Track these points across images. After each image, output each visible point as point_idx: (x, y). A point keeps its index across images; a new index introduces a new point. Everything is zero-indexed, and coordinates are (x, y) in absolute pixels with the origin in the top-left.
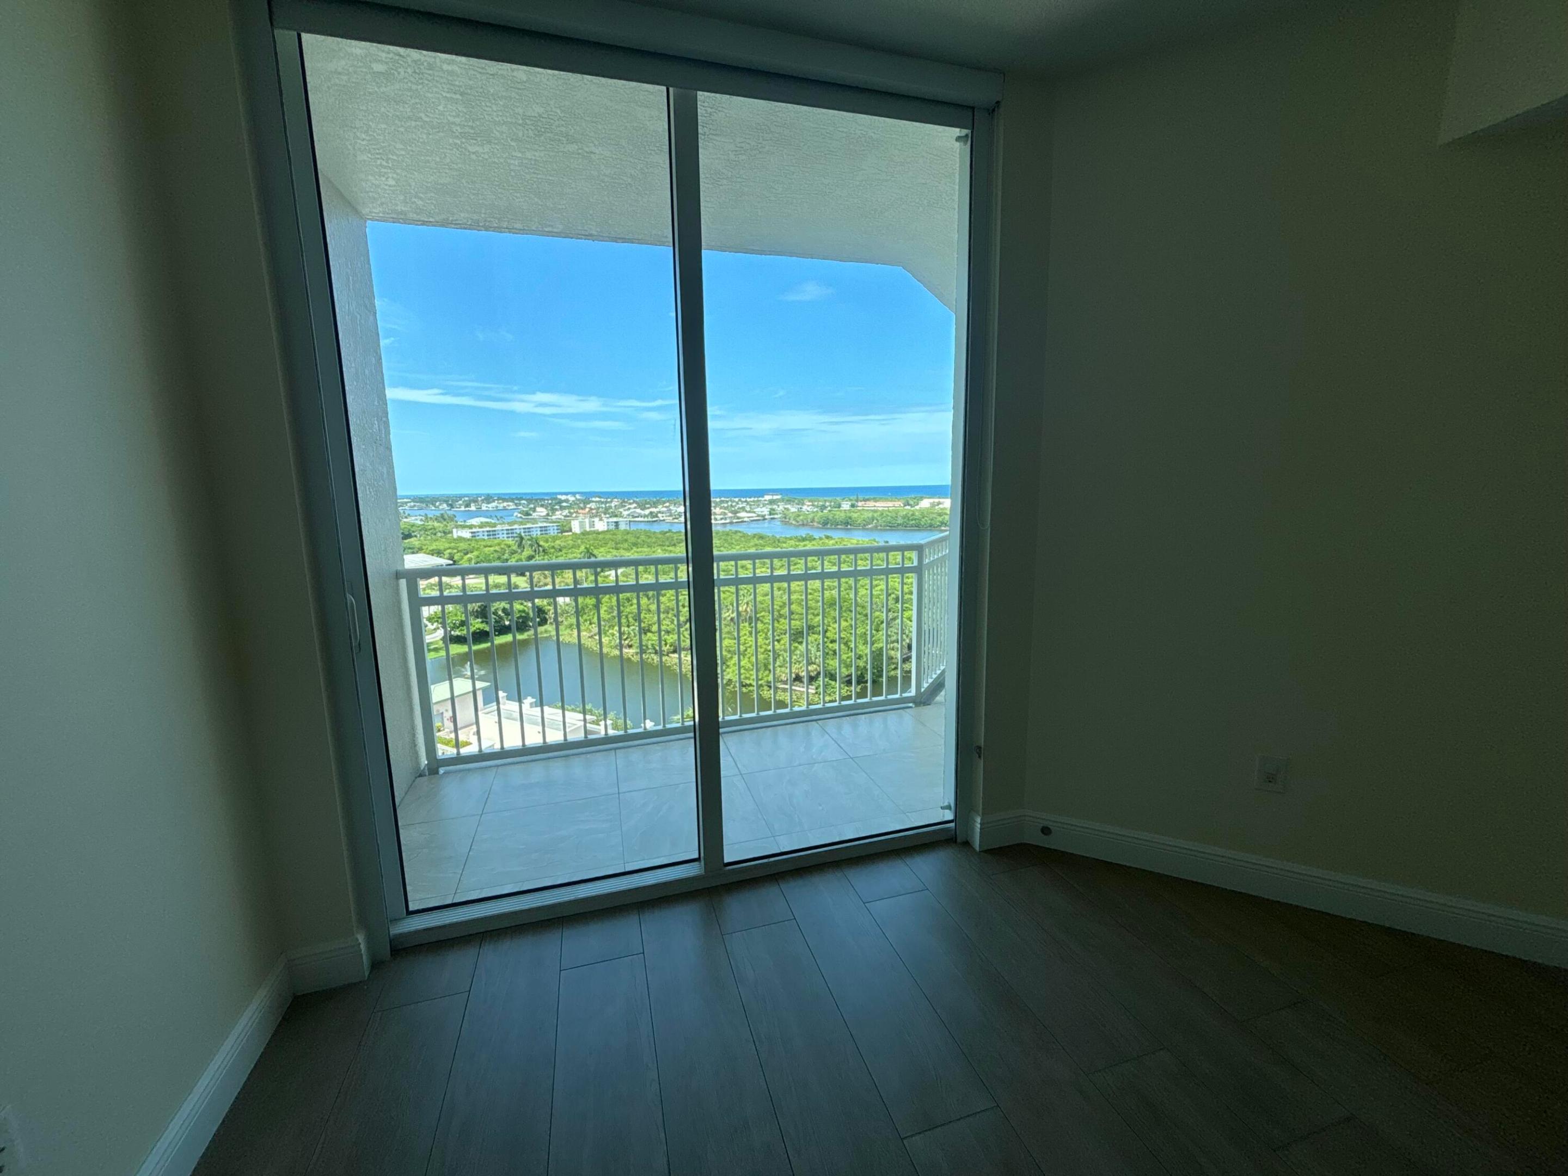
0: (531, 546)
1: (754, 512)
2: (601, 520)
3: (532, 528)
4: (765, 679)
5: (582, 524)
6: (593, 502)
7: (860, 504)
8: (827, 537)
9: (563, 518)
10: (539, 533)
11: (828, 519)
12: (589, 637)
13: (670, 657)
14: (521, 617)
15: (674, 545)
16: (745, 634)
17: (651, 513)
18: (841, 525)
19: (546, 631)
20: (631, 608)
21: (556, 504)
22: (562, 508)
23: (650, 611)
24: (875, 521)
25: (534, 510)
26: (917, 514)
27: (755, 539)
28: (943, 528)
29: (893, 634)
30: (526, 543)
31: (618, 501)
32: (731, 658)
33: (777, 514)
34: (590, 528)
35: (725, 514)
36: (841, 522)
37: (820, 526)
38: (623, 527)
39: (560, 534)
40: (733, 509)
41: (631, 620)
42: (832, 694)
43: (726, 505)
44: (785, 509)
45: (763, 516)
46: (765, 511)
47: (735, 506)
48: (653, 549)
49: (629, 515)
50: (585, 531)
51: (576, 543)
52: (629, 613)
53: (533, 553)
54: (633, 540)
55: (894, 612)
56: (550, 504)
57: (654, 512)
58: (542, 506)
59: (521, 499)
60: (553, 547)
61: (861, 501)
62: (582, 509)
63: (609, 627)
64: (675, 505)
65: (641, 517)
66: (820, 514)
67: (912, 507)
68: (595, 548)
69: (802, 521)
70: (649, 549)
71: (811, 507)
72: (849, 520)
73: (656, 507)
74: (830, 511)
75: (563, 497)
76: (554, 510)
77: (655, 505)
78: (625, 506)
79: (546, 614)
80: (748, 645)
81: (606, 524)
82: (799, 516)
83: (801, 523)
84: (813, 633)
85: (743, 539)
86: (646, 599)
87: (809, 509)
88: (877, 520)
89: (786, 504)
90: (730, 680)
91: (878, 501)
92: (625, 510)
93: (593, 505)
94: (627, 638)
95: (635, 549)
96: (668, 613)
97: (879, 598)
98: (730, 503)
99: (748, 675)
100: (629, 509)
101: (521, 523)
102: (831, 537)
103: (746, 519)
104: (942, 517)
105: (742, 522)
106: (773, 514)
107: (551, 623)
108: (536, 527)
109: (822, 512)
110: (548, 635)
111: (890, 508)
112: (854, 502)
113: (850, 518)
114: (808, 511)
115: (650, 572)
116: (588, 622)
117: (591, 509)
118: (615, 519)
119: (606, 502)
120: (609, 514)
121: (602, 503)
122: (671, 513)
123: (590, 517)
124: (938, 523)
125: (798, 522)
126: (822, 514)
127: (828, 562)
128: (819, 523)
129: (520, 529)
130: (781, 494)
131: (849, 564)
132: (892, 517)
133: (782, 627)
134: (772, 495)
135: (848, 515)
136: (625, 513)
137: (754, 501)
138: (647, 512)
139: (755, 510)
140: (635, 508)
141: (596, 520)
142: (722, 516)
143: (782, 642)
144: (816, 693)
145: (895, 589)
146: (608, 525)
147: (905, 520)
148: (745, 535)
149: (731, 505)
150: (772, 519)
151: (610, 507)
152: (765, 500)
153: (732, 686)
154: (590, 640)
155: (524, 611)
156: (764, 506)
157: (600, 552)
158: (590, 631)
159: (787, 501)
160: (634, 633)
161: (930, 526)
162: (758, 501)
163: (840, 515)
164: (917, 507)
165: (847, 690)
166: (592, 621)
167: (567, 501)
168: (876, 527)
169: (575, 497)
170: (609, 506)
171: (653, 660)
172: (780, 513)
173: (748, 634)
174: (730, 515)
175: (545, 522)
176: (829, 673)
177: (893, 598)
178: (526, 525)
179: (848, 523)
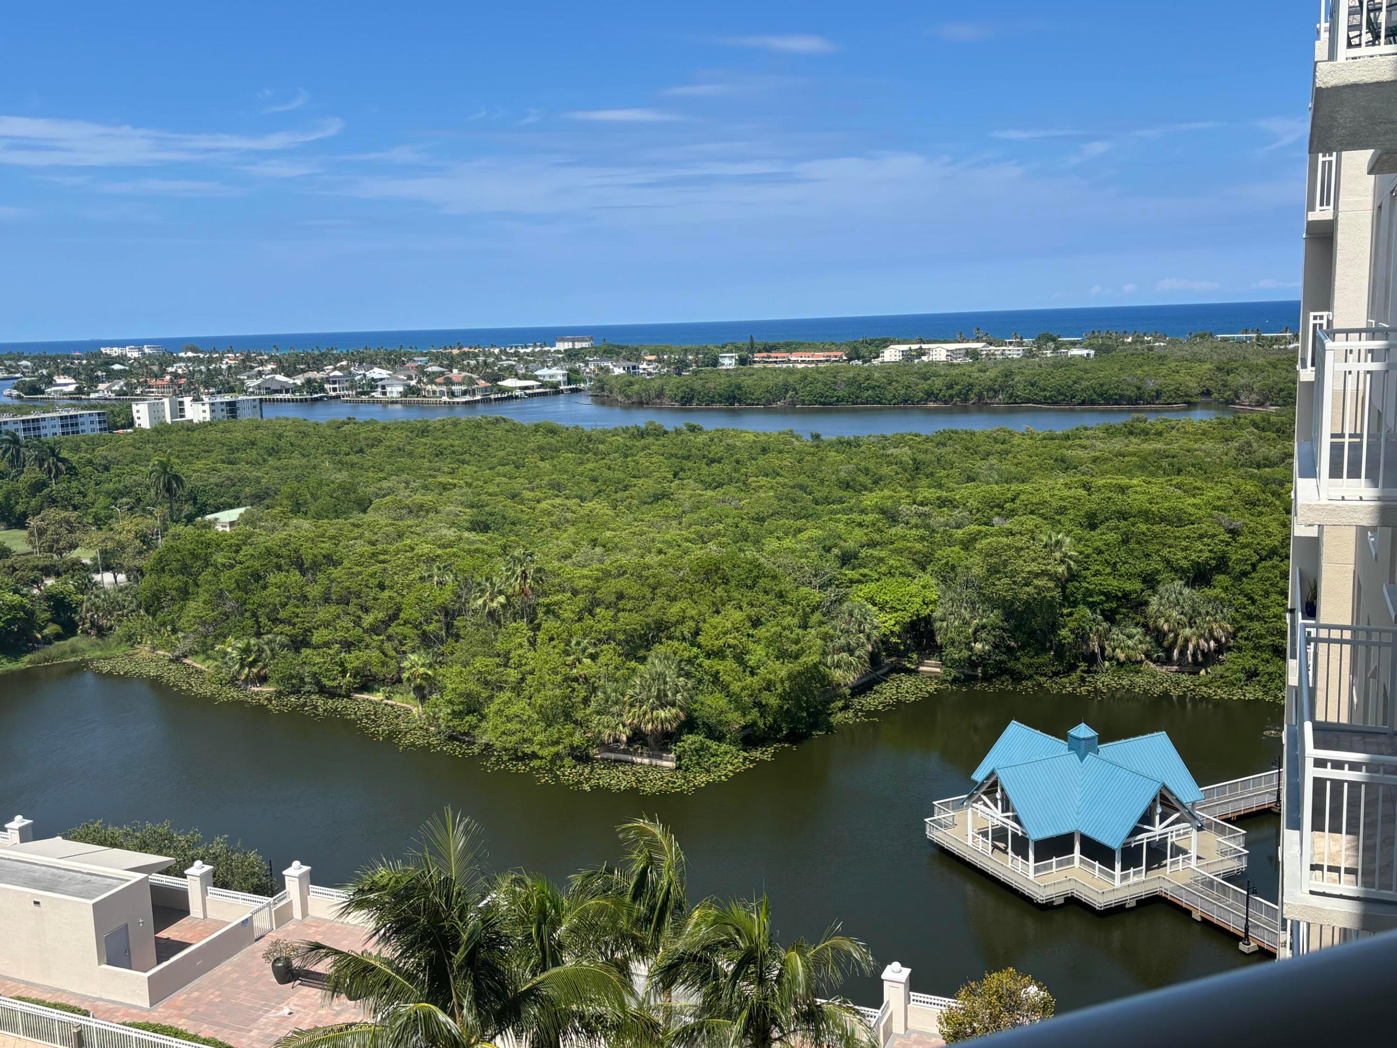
0: (41, 461)
1: (535, 378)
2: (197, 399)
3: (44, 419)
4: (567, 741)
5: (155, 411)
6: (181, 359)
7: (758, 357)
8: (692, 429)
9: (113, 396)
10: (59, 431)
11: (692, 390)
12: (171, 661)
13: (356, 700)
14: (14, 620)
15: (361, 451)
16: (521, 646)
17: (309, 381)
18: (721, 402)
19: (74, 651)
20: (264, 593)
21: (98, 367)
22: (112, 376)
23: (305, 597)
24: (790, 393)
25: (50, 383)
26: (876, 375)
27: (539, 436)
28: (931, 405)
29: (838, 633)
30: (30, 454)
31: (235, 358)
32: (491, 697)
33: (585, 381)
34: (172, 418)
35: (472, 381)
36: (720, 396)
37: (677, 405)
38: (245, 415)
39: (106, 434)
40: (489, 371)
41: (263, 620)
42: (713, 769)
43: (473, 362)
44: (601, 368)
45: (555, 386)
46: (557, 374)
47: (494, 364)
48: (314, 462)
49: (259, 387)
50: (163, 423)
51: (143, 452)
52: (260, 606)
53: (45, 477)
54: (269, 442)
55: (837, 586)
56: (85, 367)
57: (315, 380)
58: (66, 372)
59: (21, 357)
60: (90, 462)
61: (759, 352)
62: (156, 377)
63: (216, 638)
64: (361, 364)
65: (287, 392)
66: (676, 379)
67: (865, 362)
68: (185, 461)
69: (638, 393)
70: (304, 461)
71: (655, 365)
72: (737, 391)
73: (318, 371)
74: (695, 373)
75: (115, 352)
76: (94, 381)
77: (317, 364)
78: (252, 368)
79: (76, 612)
80: (528, 668)
81: (207, 408)
82: (631, 384)
83: (635, 399)
84: (670, 638)
85: (511, 435)
86: (297, 573)
87: (650, 368)
88: (795, 389)
89: (601, 361)
90: (488, 746)
91: (795, 350)
92: (249, 378)
93: (179, 368)
94: (255, 661)
95: (272, 461)
96: (347, 604)
97: (807, 557)
98: (481, 359)
99: (528, 734)
100: (260, 374)
101: (19, 410)
102: (701, 429)
103: (518, 393)
104: (929, 382)
105: (510, 398)
106: (577, 381)
107: (85, 632)
108: (53, 418)
109: (679, 374)
110: (79, 659)
111: (821, 365)
112: (744, 353)
113: (739, 387)
114: (649, 374)
115: (306, 513)
116: (169, 628)
117: (175, 375)
118: (228, 398)
119: (210, 361)
120: (215, 386)
121: (200, 361)
122: (352, 381)
123: (175, 394)
124: (921, 395)
125: (628, 397)
126: (678, 379)
127: (695, 481)
128: (673, 399)
129: (15, 422)
130: (591, 339)
131: (740, 484)
132: (825, 384)
133: (600, 626)
134: (573, 341)
135: (734, 381)
136: (252, 383)
137: (533, 354)
138: (299, 381)
139: (537, 373)
140: (274, 371)
141: (187, 400)
142: (464, 388)
143: (602, 659)
144: (679, 768)
145: (840, 537)
146: (213, 411)
147: (853, 390)
148: (515, 429)
149: (485, 362)
150: (573, 391)
151: (219, 371)
152: (559, 352)
153: (493, 759)
154: (173, 666)
155: (22, 607)
156: (555, 365)
157: (195, 471)
158: (173, 647)
159: (605, 352)
160: (272, 650)
161: (905, 401)
162: (543, 353)
163: (715, 383)
164: (875, 362)
165: (745, 759)
166: (178, 625)
167: (122, 359)
168: (793, 403)
169: (140, 350)
170: (215, 369)
171: (316, 707)
172: (591, 379)
173: (526, 643)
174: (482, 383)
175: (74, 406)
176: (704, 723)
177: (836, 556)
178: (28, 413)
179: (734, 398)
